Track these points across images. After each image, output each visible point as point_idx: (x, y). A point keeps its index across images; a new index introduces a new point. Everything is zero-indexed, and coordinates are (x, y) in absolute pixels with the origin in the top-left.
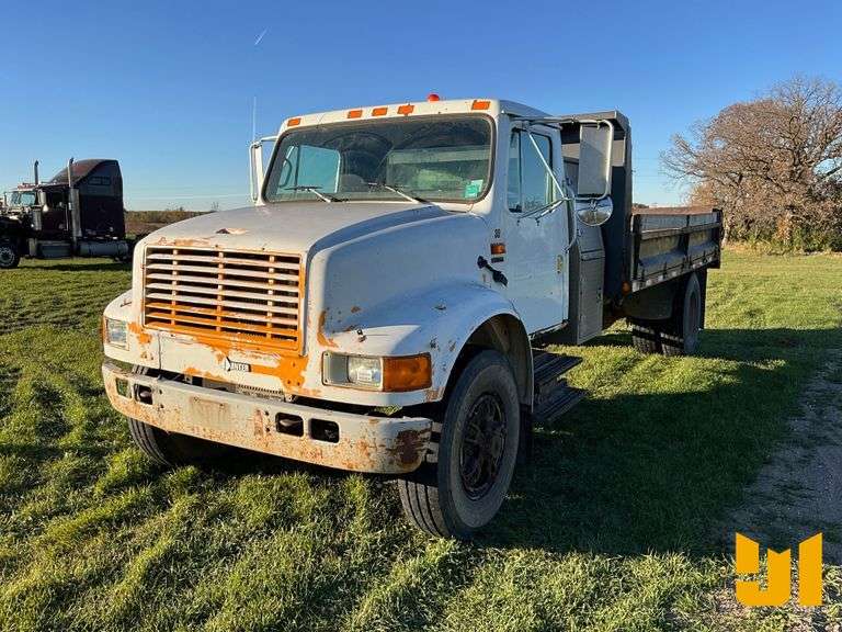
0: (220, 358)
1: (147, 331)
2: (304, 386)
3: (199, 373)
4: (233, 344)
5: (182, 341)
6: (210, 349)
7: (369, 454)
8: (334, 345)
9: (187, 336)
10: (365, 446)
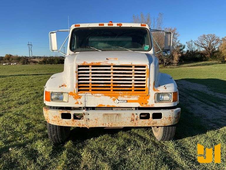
0: (114, 100)
1: (79, 94)
2: (148, 104)
3: (104, 105)
4: (120, 94)
5: (97, 96)
6: (110, 97)
7: (171, 120)
8: (158, 91)
9: (99, 94)
10: (170, 118)
